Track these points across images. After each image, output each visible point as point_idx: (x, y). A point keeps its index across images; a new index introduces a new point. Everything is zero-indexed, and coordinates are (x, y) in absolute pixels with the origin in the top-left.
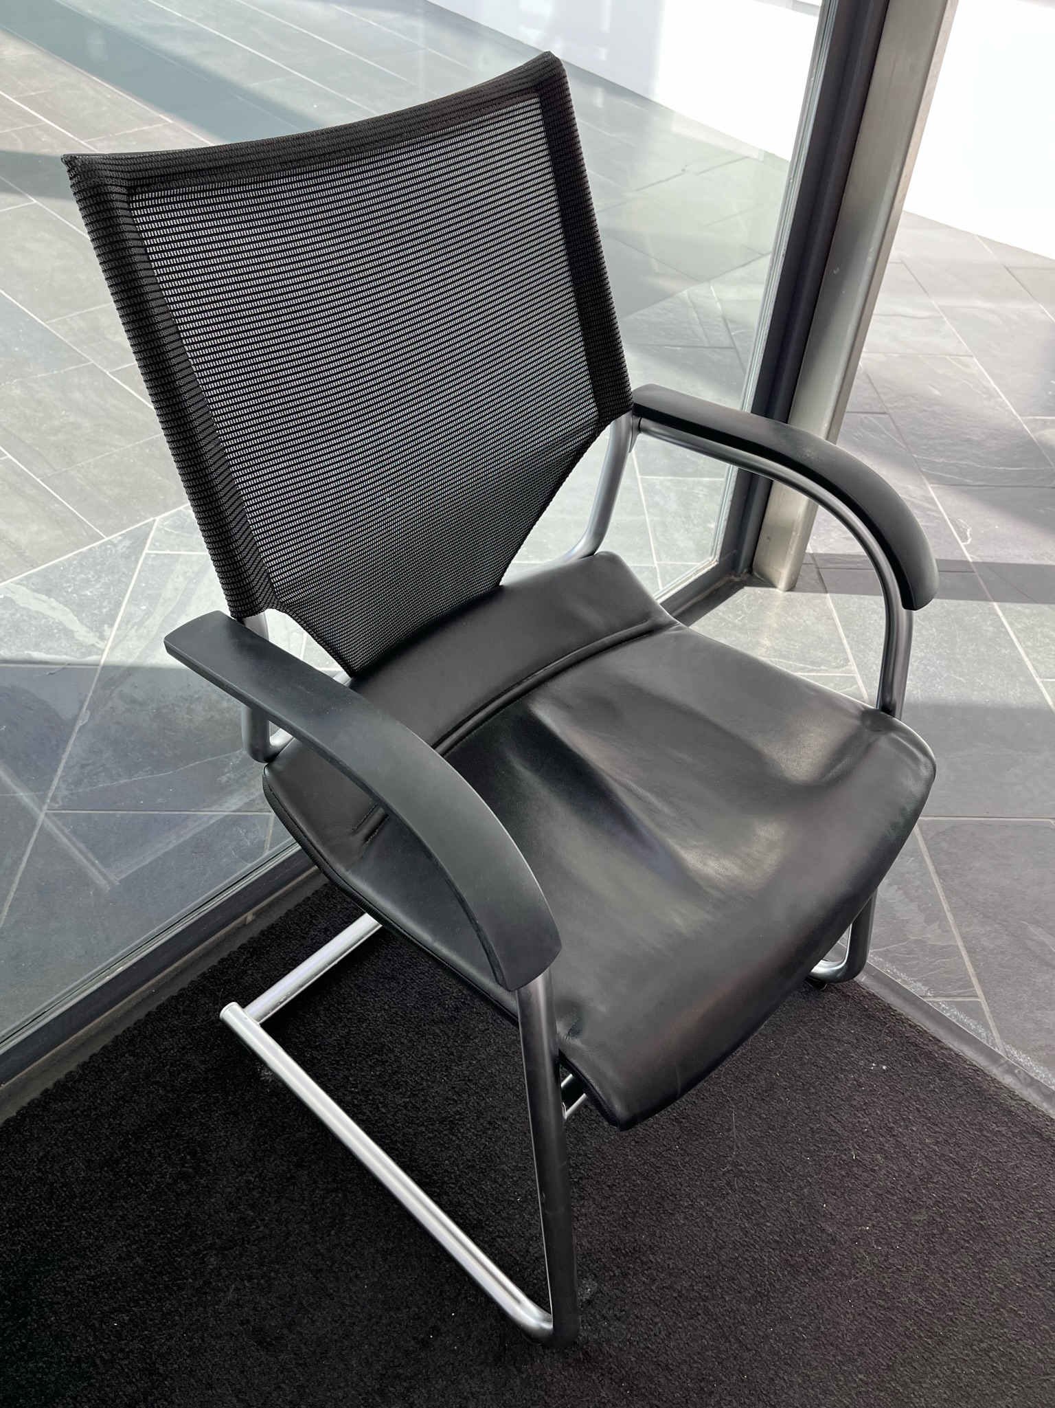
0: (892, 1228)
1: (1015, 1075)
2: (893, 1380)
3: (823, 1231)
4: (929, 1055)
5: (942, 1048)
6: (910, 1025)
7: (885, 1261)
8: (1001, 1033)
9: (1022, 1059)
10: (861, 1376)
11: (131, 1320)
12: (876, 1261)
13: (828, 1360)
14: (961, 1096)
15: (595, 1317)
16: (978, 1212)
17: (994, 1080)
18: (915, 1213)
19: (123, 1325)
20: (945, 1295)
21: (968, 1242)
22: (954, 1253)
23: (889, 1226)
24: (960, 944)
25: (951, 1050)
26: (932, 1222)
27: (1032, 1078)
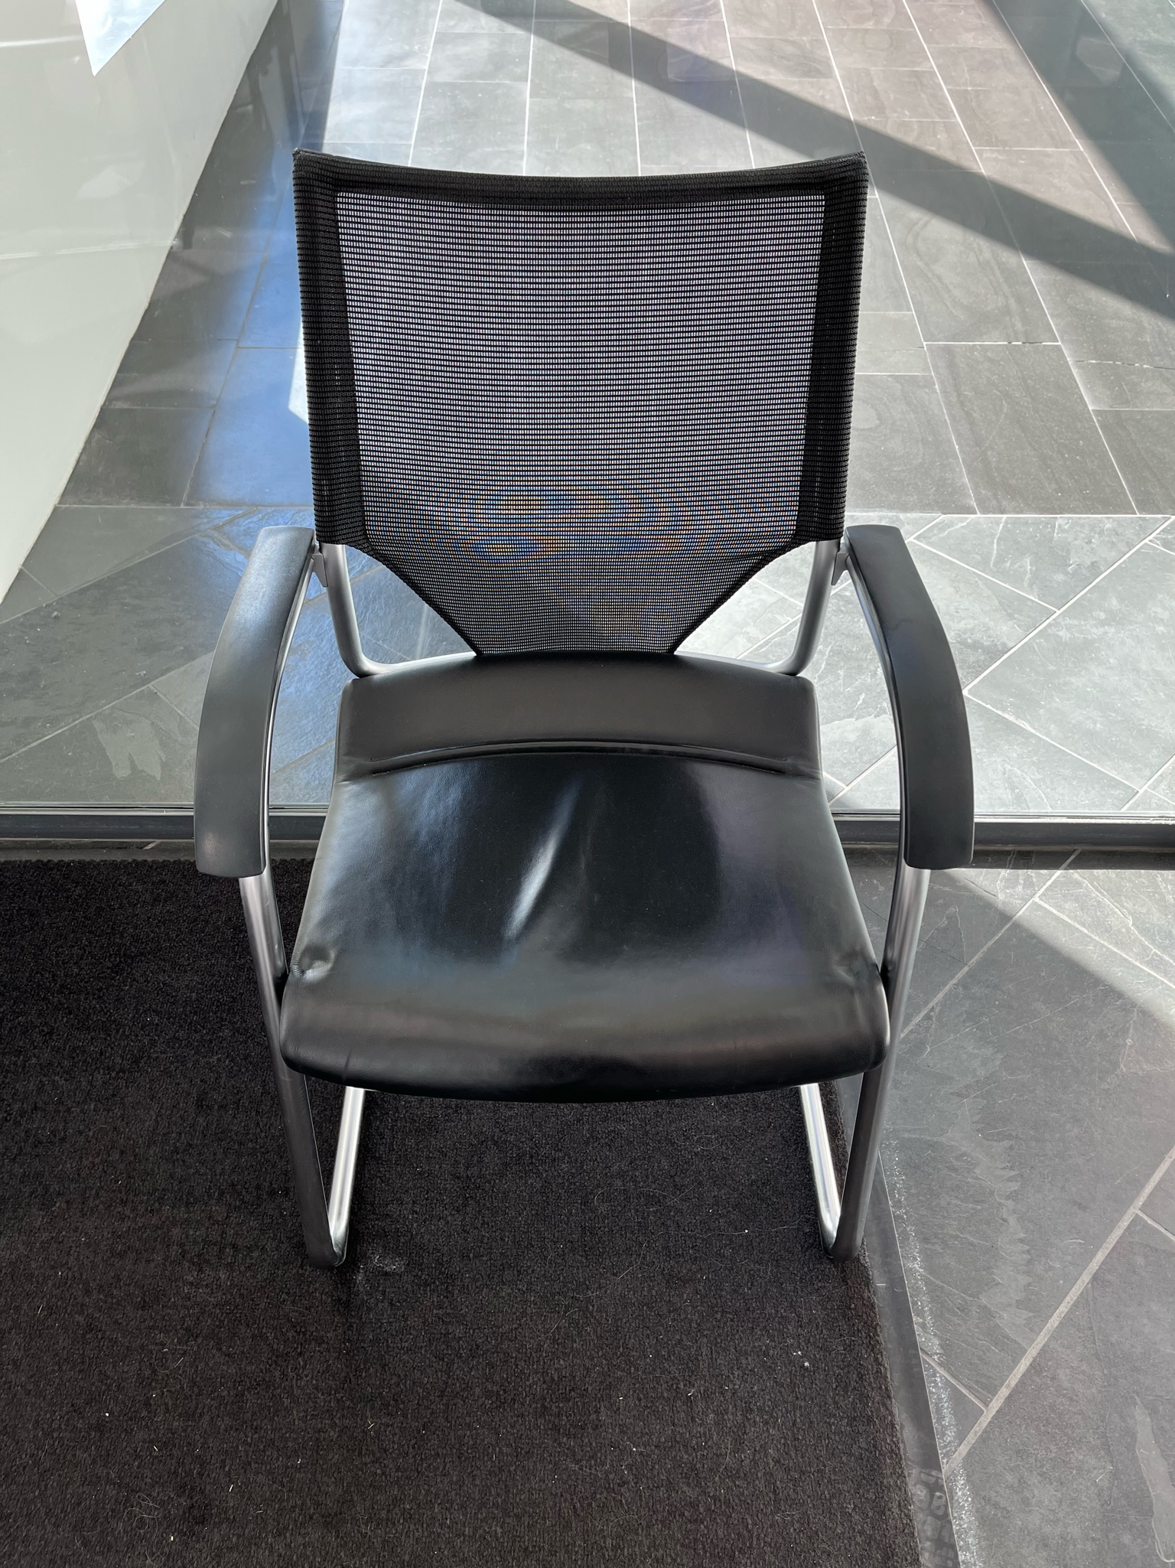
1: (932, 1496)
3: (597, 1412)
6: (876, 1359)
7: (619, 1485)
8: (969, 1454)
9: (962, 1492)
12: (611, 1476)
17: (902, 1476)
23: (653, 1467)
27: (946, 1515)
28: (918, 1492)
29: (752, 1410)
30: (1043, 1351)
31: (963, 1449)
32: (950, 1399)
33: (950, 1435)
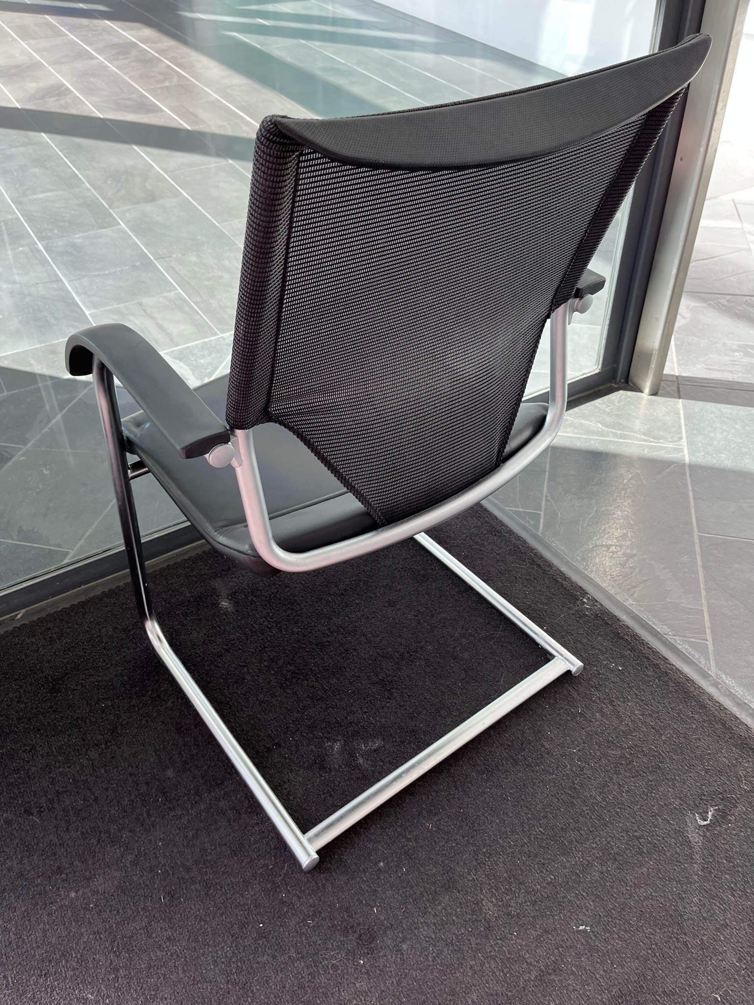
0: (593, 754)
1: (718, 688)
2: (563, 837)
3: (543, 746)
4: (656, 666)
5: (667, 663)
6: (648, 647)
7: (581, 771)
8: (717, 663)
9: (729, 681)
10: (541, 829)
11: (112, 705)
12: (574, 769)
13: (521, 815)
14: (671, 692)
15: (376, 759)
16: (659, 758)
17: (699, 687)
18: (613, 750)
19: (106, 707)
20: (618, 799)
21: (646, 773)
22: (633, 777)
23: (590, 753)
24: (705, 609)
25: (673, 665)
26: (622, 757)
27: (731, 692)
28: (711, 690)
29: (613, 701)
30: (709, 606)
31: (713, 663)
32: (690, 646)
33: (703, 660)
